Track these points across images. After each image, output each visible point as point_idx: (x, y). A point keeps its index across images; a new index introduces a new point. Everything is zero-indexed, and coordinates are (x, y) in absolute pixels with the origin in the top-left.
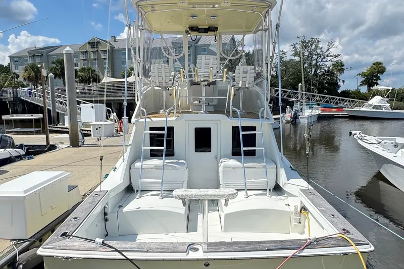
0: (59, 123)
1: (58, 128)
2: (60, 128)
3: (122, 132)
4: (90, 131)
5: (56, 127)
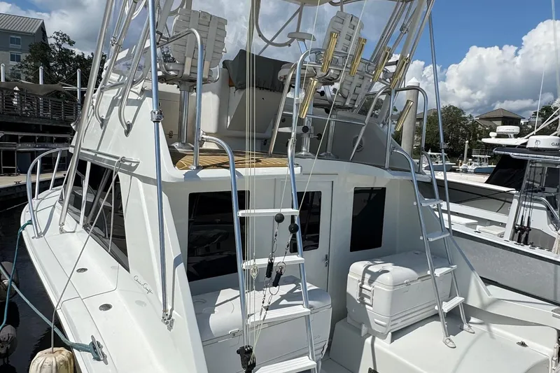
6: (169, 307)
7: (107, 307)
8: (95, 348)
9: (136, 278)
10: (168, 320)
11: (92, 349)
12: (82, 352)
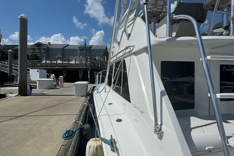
0: (13, 81)
1: (12, 84)
2: (14, 84)
3: (59, 86)
4: (37, 86)
5: (11, 84)
6: (159, 123)
7: (119, 120)
8: (112, 143)
9: (134, 106)
10: (159, 132)
11: (110, 143)
12: (106, 144)
